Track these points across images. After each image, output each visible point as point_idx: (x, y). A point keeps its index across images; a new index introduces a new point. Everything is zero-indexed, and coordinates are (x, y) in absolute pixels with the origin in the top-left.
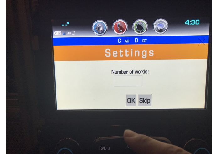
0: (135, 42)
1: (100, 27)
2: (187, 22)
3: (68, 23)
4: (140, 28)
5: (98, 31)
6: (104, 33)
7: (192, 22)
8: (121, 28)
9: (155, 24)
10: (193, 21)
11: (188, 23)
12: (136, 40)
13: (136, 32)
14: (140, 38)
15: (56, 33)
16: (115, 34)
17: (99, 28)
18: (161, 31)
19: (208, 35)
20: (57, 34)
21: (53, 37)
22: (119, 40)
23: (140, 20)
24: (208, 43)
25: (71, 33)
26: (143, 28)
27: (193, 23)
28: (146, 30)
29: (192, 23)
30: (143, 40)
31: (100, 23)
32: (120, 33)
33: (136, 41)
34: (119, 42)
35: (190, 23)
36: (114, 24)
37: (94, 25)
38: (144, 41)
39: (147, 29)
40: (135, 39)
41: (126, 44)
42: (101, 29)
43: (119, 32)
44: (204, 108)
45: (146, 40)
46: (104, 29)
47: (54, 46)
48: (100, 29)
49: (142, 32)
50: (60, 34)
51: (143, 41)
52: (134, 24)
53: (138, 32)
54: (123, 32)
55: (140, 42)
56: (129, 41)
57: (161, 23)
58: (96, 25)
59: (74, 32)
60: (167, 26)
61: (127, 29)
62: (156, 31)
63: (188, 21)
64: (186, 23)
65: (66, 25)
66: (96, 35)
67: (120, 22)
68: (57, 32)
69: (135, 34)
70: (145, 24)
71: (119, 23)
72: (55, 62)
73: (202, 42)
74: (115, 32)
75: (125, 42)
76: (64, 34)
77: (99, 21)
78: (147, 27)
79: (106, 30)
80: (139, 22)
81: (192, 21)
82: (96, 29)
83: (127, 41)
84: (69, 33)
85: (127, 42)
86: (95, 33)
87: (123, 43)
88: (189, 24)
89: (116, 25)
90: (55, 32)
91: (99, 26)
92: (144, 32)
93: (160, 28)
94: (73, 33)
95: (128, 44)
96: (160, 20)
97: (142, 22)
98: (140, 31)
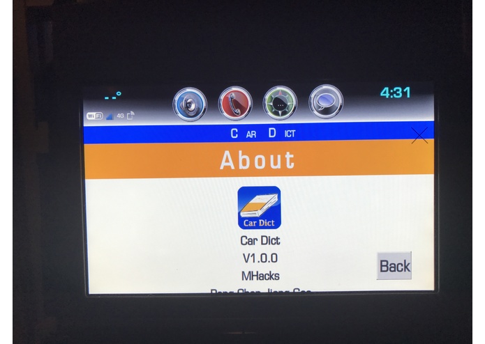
0: (270, 136)
1: (190, 103)
2: (385, 93)
3: (119, 93)
4: (279, 105)
5: (186, 111)
6: (198, 116)
7: (395, 92)
9: (313, 96)
10: (398, 90)
11: (387, 95)
12: (272, 131)
13: (270, 114)
14: (281, 128)
15: (90, 116)
16: (225, 120)
17: (188, 105)
18: (326, 111)
19: (433, 120)
20: (93, 119)
21: (85, 125)
22: (234, 131)
23: (279, 88)
24: (433, 140)
25: (125, 115)
26: (286, 105)
27: (398, 95)
28: (294, 111)
29: (395, 95)
30: (286, 132)
31: (191, 95)
32: (236, 116)
33: (272, 134)
34: (234, 135)
35: (391, 94)
36: (222, 97)
37: (177, 98)
38: (289, 134)
39: (295, 108)
40: (270, 129)
41: (250, 140)
42: (193, 107)
43: (232, 114)
45: (293, 131)
46: (199, 108)
47: (85, 145)
48: (190, 106)
49: (284, 113)
50: (99, 118)
51: (286, 134)
52: (267, 97)
53: (276, 113)
54: (242, 114)
55: (280, 137)
56: (255, 135)
57: (327, 94)
58: (181, 99)
59: (132, 113)
62: (316, 112)
63: (386, 89)
64: (382, 94)
65: (114, 98)
66: (181, 121)
67: (235, 91)
68: (94, 114)
69: (270, 119)
70: (291, 97)
71: (233, 94)
72: (87, 181)
73: (419, 136)
74: (225, 114)
75: (248, 136)
76: (110, 118)
77: (189, 90)
78: (294, 103)
79: (205, 109)
80: (278, 91)
81: (395, 89)
82: (180, 108)
83: (251, 134)
84: (119, 115)
85: (251, 137)
86: (180, 115)
87: (242, 138)
88: (389, 96)
89: (226, 98)
90: (89, 113)
91: (189, 101)
92: (288, 114)
93: (324, 105)
94: (130, 116)
95: (253, 140)
96: (325, 87)
97: (285, 93)
98: (280, 112)
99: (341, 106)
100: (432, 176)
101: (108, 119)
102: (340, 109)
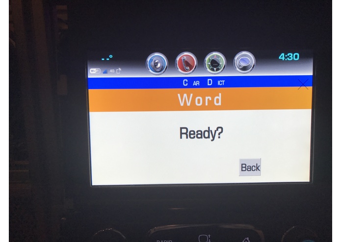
0: (208, 85)
1: (157, 63)
2: (282, 57)
3: (111, 56)
4: (215, 64)
5: (154, 68)
6: (163, 71)
7: (288, 57)
8: (187, 64)
9: (236, 58)
10: (290, 55)
11: (283, 58)
12: (210, 81)
13: (209, 70)
14: (216, 79)
15: (92, 71)
16: (179, 74)
17: (156, 64)
18: (244, 69)
19: (312, 74)
20: (94, 73)
21: (89, 77)
22: (185, 81)
23: (215, 53)
24: (311, 88)
25: (115, 71)
26: (219, 64)
27: (290, 58)
28: (224, 68)
29: (288, 58)
30: (219, 82)
31: (157, 58)
32: (186, 71)
33: (210, 83)
34: (185, 84)
35: (286, 58)
36: (178, 59)
37: (148, 60)
38: (221, 83)
39: (225, 66)
40: (208, 80)
41: (195, 87)
42: (159, 65)
43: (184, 70)
44: (309, 181)
45: (223, 81)
46: (163, 66)
47: (89, 90)
48: (157, 65)
49: (218, 70)
50: (98, 72)
51: (219, 83)
52: (207, 59)
53: (213, 70)
54: (190, 70)
55: (215, 85)
56: (199, 83)
57: (245, 57)
58: (151, 60)
59: (120, 69)
60: (254, 62)
61: (196, 66)
62: (238, 69)
63: (283, 54)
64: (280, 58)
65: (108, 59)
66: (151, 74)
67: (186, 55)
68: (95, 69)
69: (209, 73)
70: (222, 59)
71: (185, 57)
72: (91, 113)
73: (303, 85)
74: (180, 70)
75: (194, 84)
76: (105, 73)
77: (156, 54)
78: (224, 63)
79: (167, 67)
81: (288, 55)
82: (151, 66)
83: (196, 83)
84: (111, 71)
85: (196, 85)
86: (150, 71)
87: (190, 85)
88: (285, 59)
89: (180, 59)
90: (91, 69)
91: (156, 61)
92: (220, 70)
93: (243, 64)
94: (118, 71)
95: (197, 87)
96: (244, 53)
97: (218, 56)
98: (215, 69)
99: (254, 65)
100: (310, 111)
101: (104, 73)
102: (253, 67)
